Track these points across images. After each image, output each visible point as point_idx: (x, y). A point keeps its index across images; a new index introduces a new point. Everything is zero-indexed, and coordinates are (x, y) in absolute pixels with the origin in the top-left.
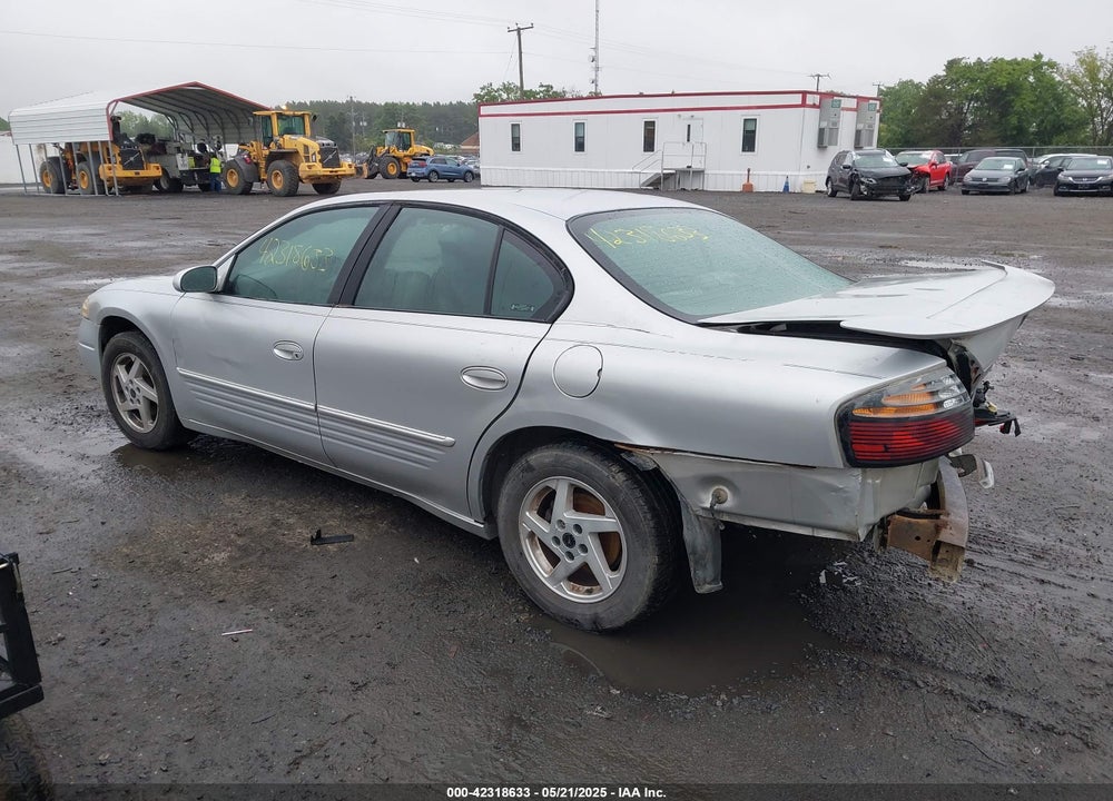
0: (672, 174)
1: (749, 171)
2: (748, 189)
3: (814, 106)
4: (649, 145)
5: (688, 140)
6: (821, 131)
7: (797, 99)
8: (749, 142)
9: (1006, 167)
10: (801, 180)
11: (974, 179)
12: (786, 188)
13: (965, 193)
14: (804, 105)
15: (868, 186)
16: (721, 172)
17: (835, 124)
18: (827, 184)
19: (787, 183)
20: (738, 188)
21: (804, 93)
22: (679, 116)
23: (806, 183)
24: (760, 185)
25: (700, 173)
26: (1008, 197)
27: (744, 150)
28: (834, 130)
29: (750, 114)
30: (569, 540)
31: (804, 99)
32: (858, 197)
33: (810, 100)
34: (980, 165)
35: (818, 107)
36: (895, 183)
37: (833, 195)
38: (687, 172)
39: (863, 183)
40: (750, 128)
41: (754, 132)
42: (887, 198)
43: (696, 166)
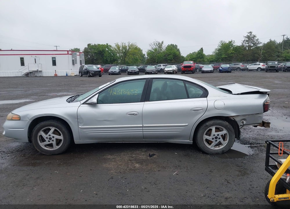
0: (32, 72)
1: (55, 71)
2: (56, 76)
3: (70, 54)
4: (23, 64)
5: (36, 63)
6: (73, 60)
7: (66, 53)
8: (54, 63)
9: (117, 69)
10: (70, 73)
11: (111, 71)
12: (67, 75)
13: (109, 74)
14: (68, 54)
15: (92, 74)
16: (47, 71)
17: (76, 59)
18: (79, 73)
19: (67, 73)
20: (53, 75)
21: (68, 51)
22: (32, 56)
23: (72, 73)
24: (59, 74)
25: (41, 71)
26: (119, 75)
27: (53, 65)
28: (76, 60)
29: (54, 56)
30: (216, 138)
31: (68, 52)
32: (90, 76)
33: (70, 53)
34: (111, 68)
35: (71, 54)
36: (98, 73)
37: (82, 76)
38: (37, 71)
39: (90, 73)
40: (54, 59)
41: (55, 61)
42: (97, 76)
43: (39, 70)
